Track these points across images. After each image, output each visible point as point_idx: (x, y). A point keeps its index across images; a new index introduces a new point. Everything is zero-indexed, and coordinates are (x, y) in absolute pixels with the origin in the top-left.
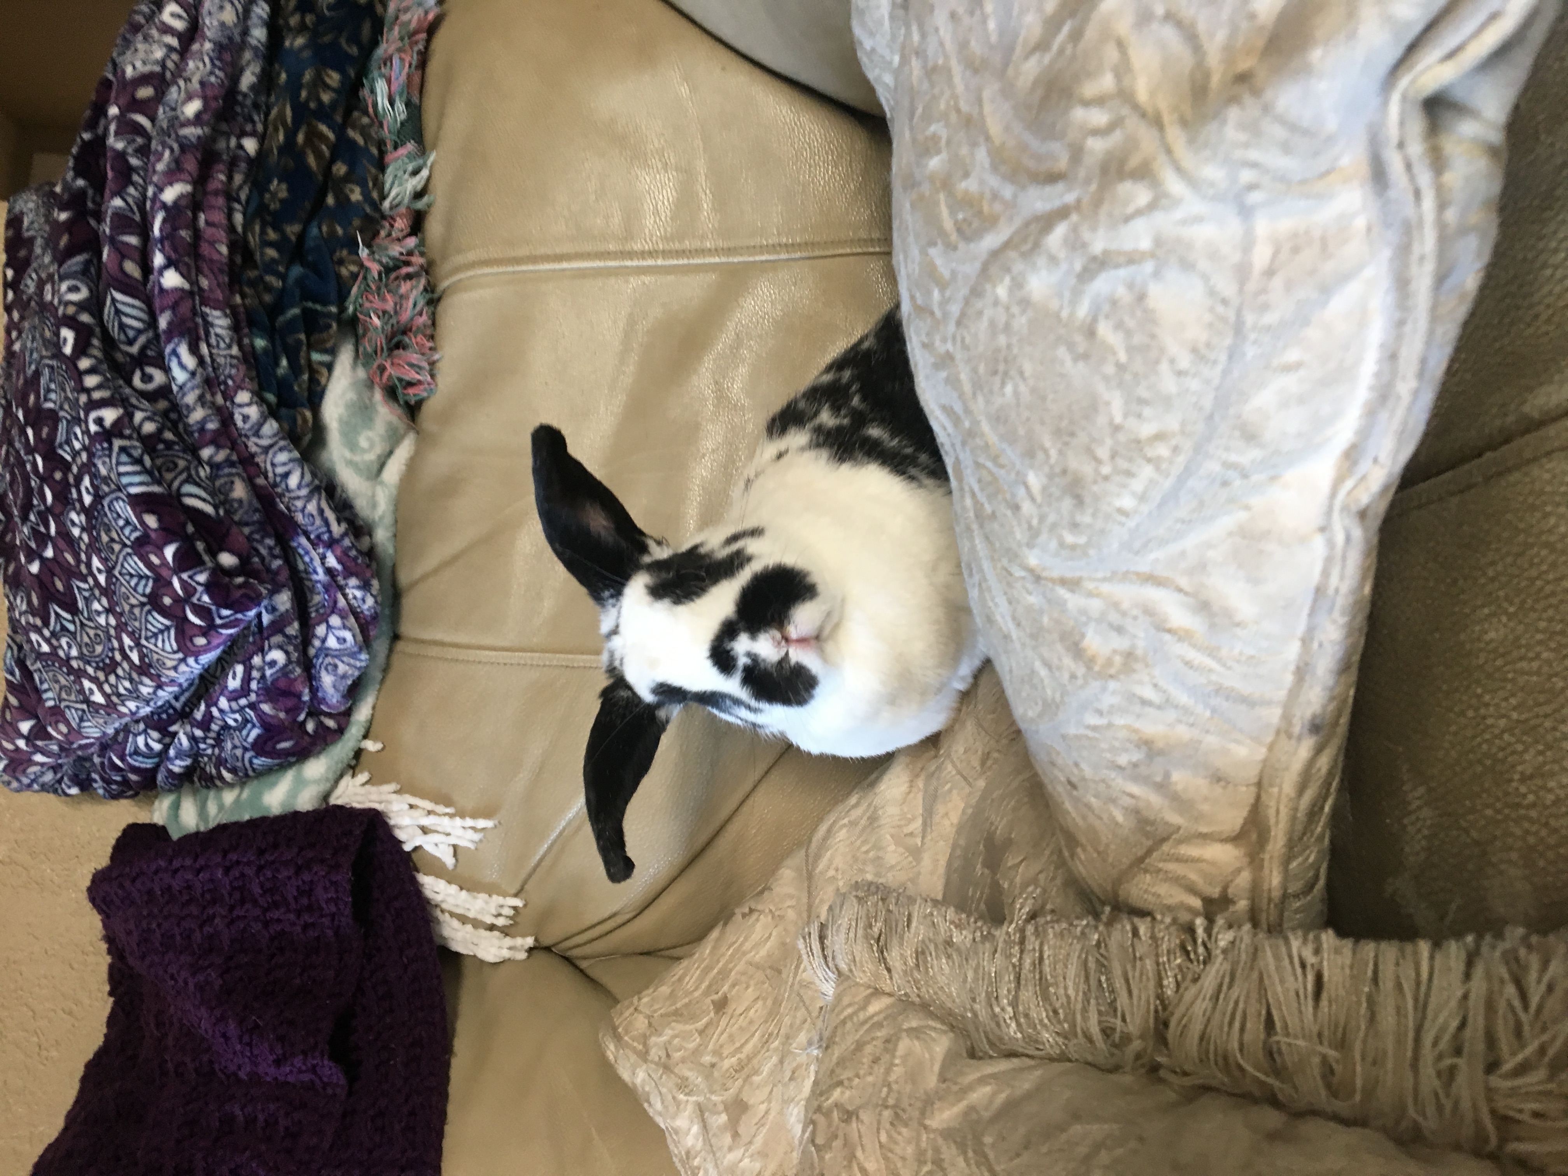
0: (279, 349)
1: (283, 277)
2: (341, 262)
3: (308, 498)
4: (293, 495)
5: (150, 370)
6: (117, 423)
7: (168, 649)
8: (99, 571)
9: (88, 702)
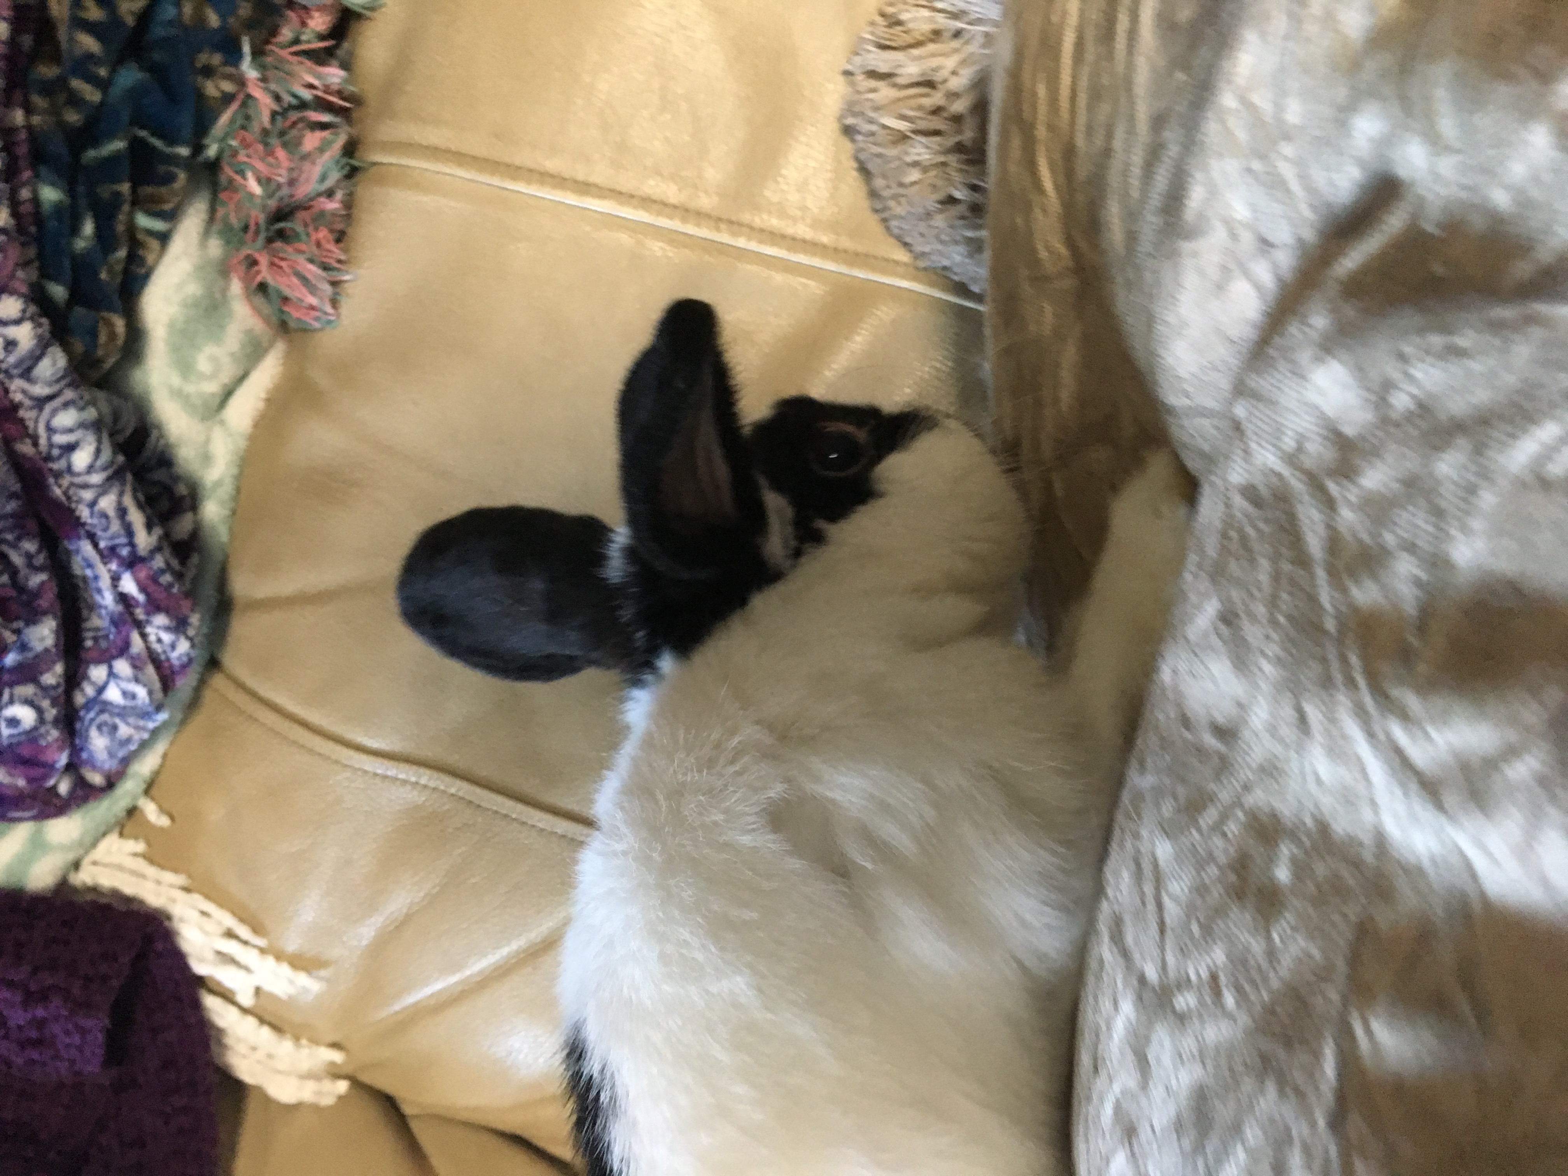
0: (83, 202)
1: (103, 85)
2: (208, 72)
3: (103, 489)
4: (77, 480)
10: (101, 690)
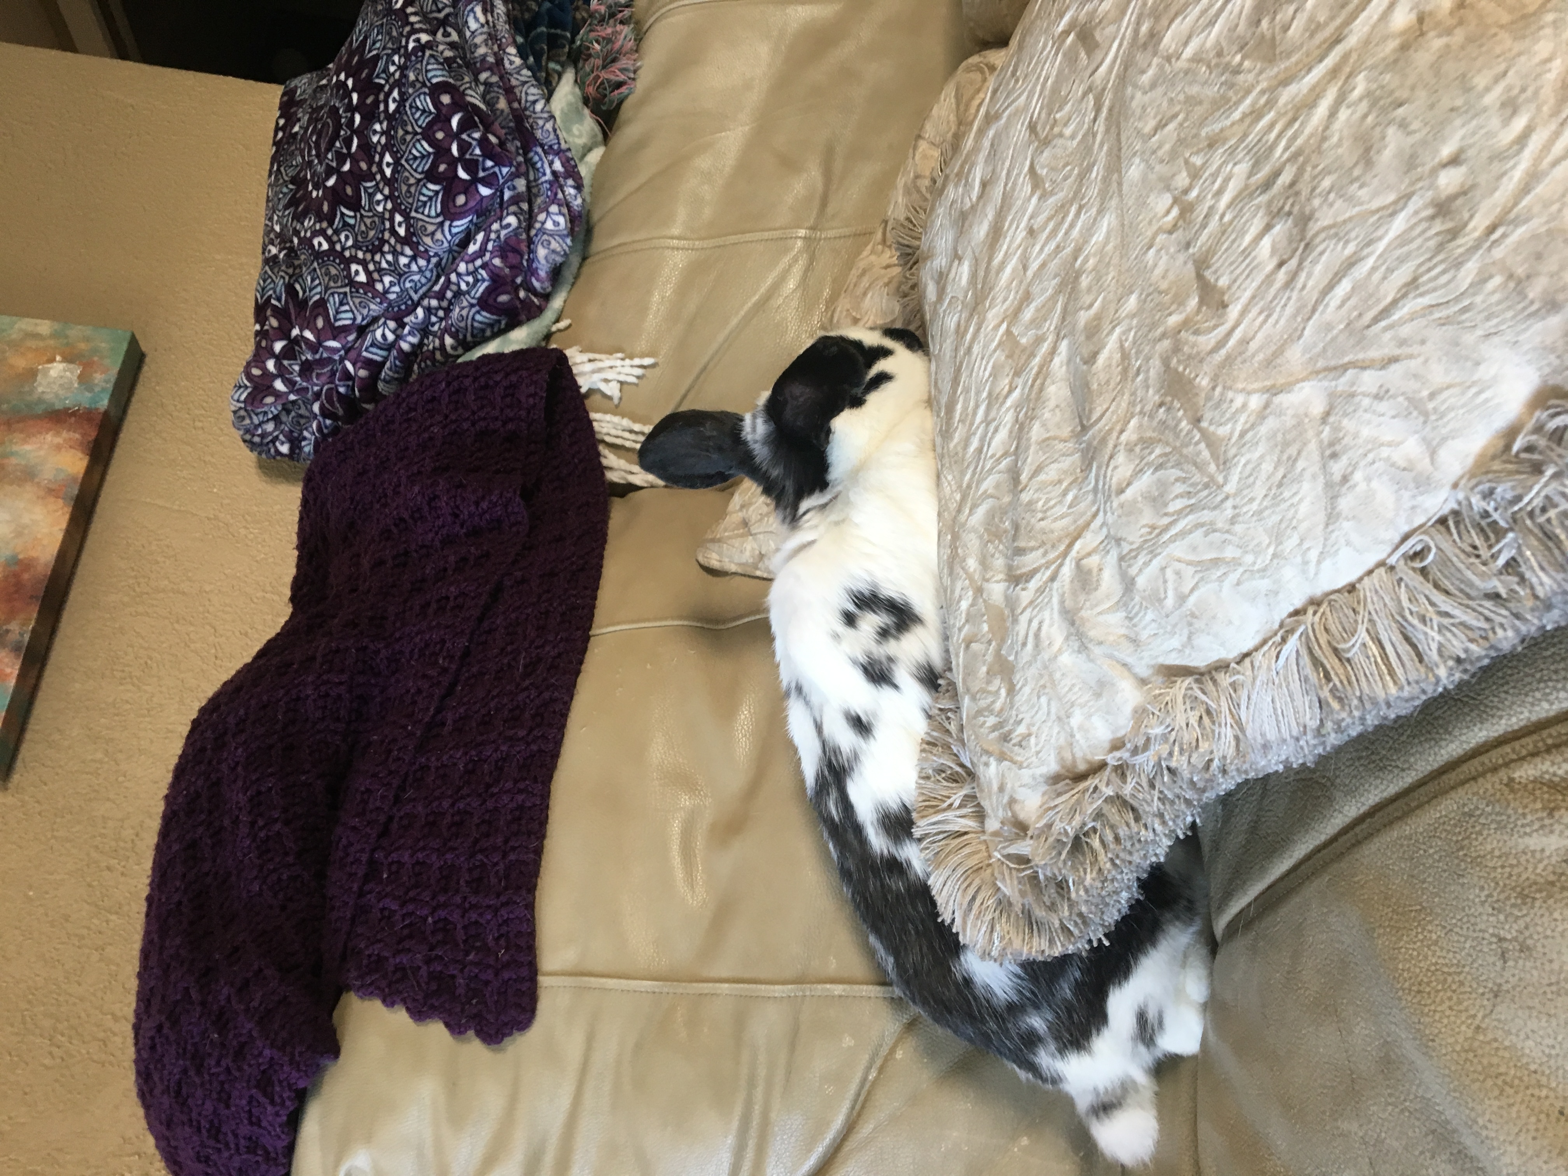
2: (577, 9)
3: (547, 120)
4: (537, 116)
5: (449, 29)
6: (428, 42)
7: (433, 213)
8: (388, 165)
9: (352, 283)
10: (543, 223)
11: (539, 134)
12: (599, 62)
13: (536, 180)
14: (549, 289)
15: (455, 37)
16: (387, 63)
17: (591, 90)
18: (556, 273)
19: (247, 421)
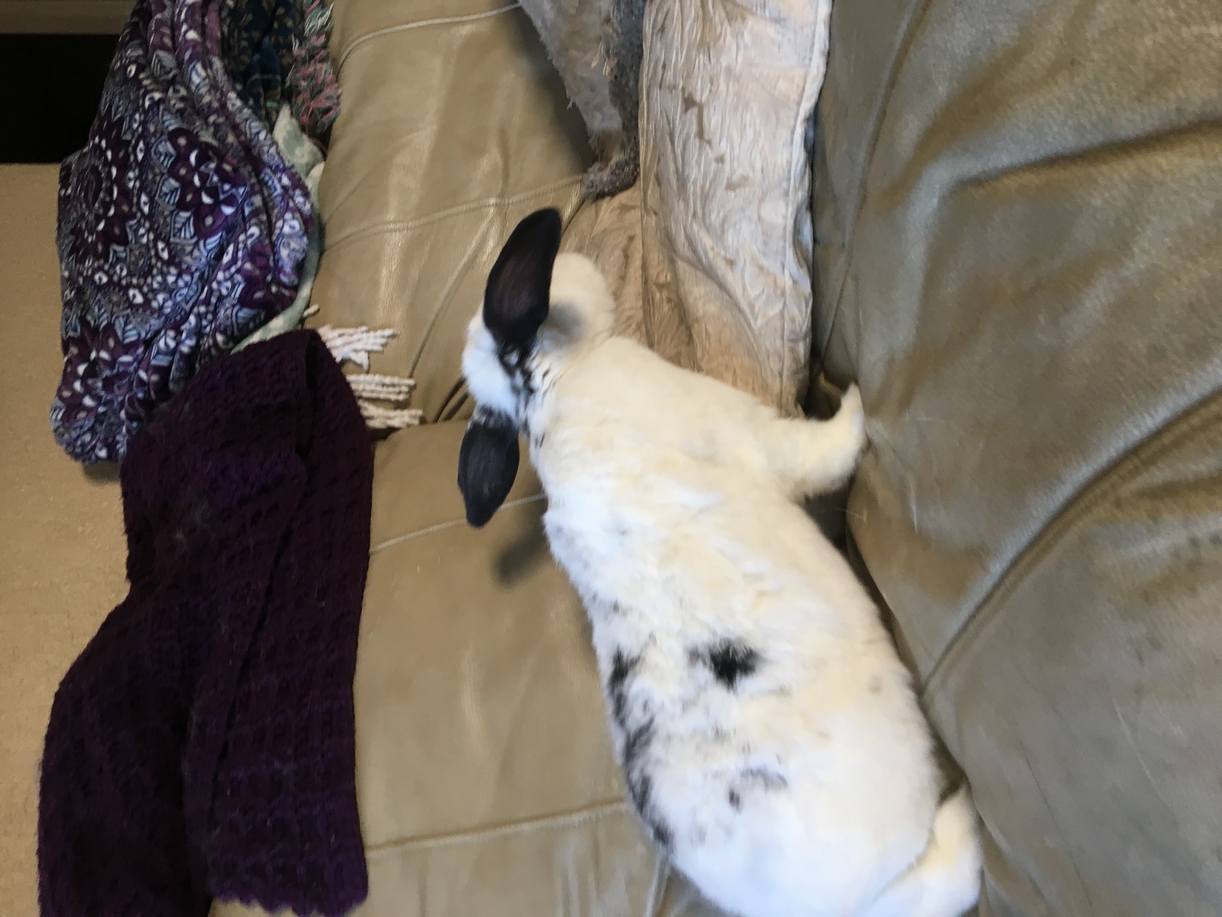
2: (282, 56)
6: (161, 99)
7: (188, 235)
8: (145, 204)
9: (131, 305)
10: (282, 229)
11: (265, 158)
12: (307, 95)
13: (270, 195)
14: (296, 282)
15: (183, 92)
16: (130, 122)
17: (305, 119)
18: (300, 268)
19: (66, 436)
